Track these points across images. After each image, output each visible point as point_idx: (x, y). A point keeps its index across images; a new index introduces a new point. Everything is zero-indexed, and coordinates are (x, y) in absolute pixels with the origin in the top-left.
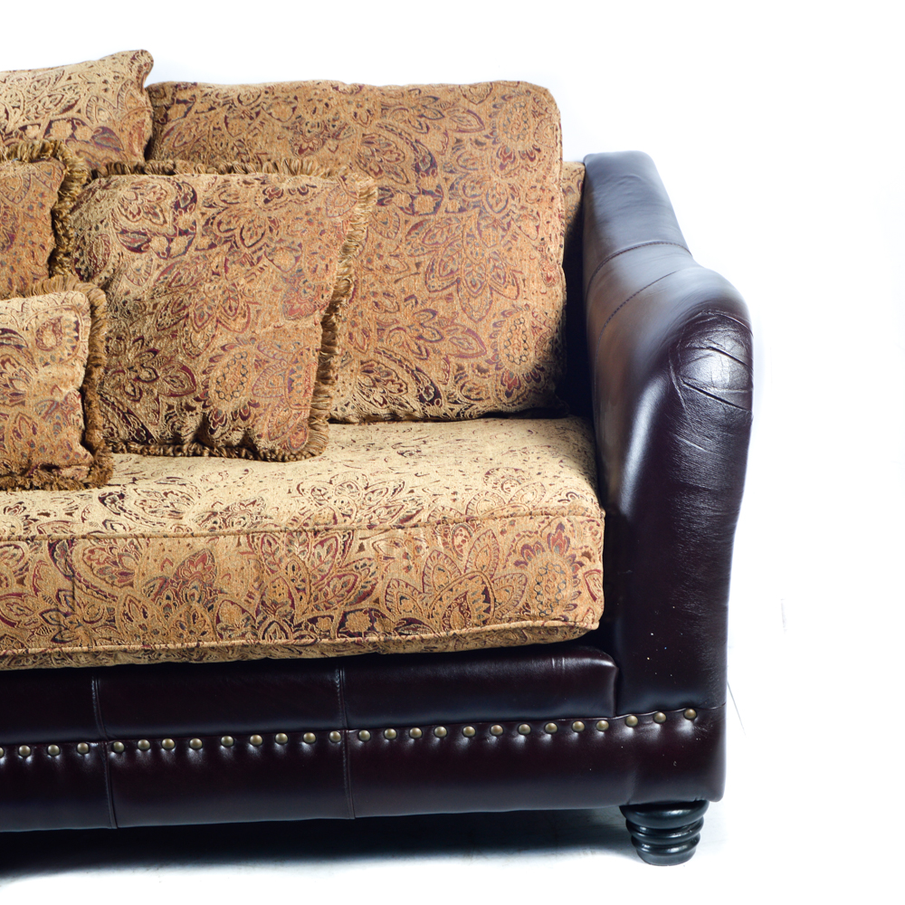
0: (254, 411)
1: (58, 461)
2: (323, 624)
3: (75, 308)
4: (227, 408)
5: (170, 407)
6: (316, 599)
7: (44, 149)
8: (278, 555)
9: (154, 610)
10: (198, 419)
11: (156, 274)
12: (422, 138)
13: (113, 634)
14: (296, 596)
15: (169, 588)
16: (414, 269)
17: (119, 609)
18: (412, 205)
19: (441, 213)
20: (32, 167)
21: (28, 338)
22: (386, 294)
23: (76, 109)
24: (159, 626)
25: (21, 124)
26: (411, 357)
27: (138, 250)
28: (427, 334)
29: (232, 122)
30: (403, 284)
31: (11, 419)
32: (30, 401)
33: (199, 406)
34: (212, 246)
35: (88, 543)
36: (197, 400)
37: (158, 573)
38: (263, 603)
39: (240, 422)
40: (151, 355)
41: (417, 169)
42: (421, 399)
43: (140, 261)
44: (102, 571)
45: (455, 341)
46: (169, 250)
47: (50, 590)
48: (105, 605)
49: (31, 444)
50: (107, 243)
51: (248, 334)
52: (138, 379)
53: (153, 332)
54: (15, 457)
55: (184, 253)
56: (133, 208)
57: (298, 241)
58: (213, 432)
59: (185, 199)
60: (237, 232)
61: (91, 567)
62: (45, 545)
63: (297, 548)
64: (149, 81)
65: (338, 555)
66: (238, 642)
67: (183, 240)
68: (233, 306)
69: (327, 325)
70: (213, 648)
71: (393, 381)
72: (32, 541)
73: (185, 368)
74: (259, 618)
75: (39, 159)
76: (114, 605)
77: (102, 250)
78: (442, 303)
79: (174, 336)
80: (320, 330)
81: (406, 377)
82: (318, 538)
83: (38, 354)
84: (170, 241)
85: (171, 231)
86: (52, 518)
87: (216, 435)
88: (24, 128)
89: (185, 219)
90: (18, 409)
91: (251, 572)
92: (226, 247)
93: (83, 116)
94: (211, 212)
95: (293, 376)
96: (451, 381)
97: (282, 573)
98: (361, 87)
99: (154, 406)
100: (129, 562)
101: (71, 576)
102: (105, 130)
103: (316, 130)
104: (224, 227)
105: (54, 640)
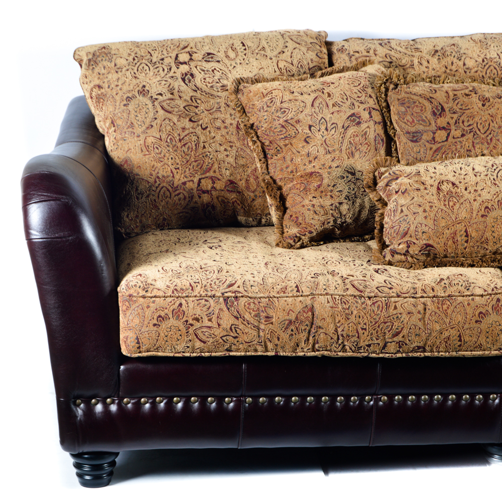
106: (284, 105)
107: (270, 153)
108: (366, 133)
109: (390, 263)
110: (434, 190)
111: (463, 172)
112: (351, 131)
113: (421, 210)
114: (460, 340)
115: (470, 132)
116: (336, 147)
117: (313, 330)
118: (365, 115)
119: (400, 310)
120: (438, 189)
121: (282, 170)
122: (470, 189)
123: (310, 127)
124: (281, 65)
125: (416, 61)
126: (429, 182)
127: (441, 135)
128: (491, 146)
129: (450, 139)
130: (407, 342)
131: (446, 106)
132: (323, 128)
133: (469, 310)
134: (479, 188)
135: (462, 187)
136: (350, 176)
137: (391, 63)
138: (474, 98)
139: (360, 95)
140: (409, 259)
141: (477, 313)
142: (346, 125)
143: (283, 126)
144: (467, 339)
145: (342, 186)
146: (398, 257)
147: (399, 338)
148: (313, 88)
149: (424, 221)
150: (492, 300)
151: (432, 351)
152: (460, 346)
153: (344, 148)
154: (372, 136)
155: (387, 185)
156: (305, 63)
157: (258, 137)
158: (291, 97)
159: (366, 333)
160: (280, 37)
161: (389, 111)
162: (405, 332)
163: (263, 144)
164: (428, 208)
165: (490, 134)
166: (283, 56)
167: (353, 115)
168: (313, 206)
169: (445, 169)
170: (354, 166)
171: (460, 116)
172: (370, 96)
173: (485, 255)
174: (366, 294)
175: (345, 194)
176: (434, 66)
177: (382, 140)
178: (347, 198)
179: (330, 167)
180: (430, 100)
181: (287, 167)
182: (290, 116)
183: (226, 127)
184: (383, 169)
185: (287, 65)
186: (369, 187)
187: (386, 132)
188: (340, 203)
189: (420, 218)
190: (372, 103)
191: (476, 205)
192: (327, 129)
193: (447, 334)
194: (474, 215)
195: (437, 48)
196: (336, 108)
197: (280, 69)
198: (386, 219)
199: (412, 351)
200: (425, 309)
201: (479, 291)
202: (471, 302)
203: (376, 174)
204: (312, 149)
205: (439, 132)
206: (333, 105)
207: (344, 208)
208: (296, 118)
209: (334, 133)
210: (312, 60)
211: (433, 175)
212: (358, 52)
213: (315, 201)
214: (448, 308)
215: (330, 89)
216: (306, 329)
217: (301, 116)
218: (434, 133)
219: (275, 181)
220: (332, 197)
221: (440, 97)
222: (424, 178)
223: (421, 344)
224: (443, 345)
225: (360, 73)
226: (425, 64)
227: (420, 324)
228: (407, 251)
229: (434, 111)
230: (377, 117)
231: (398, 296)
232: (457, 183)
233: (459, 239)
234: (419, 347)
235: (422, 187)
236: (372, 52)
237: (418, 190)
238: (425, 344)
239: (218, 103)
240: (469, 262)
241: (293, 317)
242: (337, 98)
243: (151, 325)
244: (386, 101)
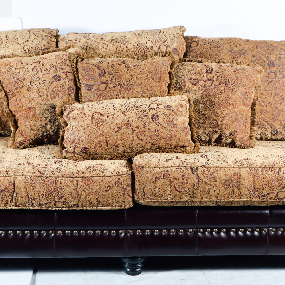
0: (236, 133)
1: (186, 145)
2: (271, 195)
3: (184, 100)
4: (227, 132)
5: (210, 131)
6: (270, 187)
7: (166, 53)
8: (259, 174)
9: (222, 189)
10: (218, 135)
11: (201, 92)
12: (269, 56)
13: (209, 196)
14: (264, 186)
15: (227, 183)
16: (270, 95)
17: (212, 188)
18: (268, 75)
19: (277, 79)
20: (164, 58)
21: (175, 108)
22: (263, 102)
23: (167, 42)
24: (223, 194)
25: (151, 46)
26: (271, 121)
27: (195, 85)
28: (275, 114)
29: (212, 49)
30: (267, 99)
31: (173, 132)
32: (179, 127)
33: (219, 131)
34: (220, 84)
35: (202, 169)
36: (219, 129)
37: (224, 178)
38: (254, 188)
39: (232, 137)
40: (203, 116)
41: (269, 65)
42: (272, 133)
43: (195, 88)
44: (207, 177)
45: (283, 116)
46: (205, 85)
47: (192, 182)
48: (207, 187)
49: (179, 139)
50: (185, 82)
51: (233, 110)
52: (199, 122)
53: (203, 109)
54: (174, 143)
55: (211, 86)
56: (193, 72)
57: (245, 84)
58: (222, 139)
59: (209, 70)
60: (227, 80)
61: (204, 175)
62: (189, 169)
63: (264, 172)
64: (186, 34)
65: (277, 175)
66: (245, 200)
67: (210, 82)
68: (229, 103)
69: (253, 109)
70: (236, 201)
71: (264, 128)
72: (186, 167)
73: (215, 120)
74: (253, 193)
75: (165, 56)
76: (210, 187)
77: (183, 84)
78: (279, 105)
79: (210, 110)
80: (250, 111)
81: (269, 127)
82: (270, 170)
83: (178, 113)
84: (205, 82)
85: (206, 79)
86: (189, 161)
87: (223, 140)
88: (152, 47)
89: (210, 76)
90: (175, 129)
91: (251, 179)
92: (224, 85)
93: (169, 44)
94: (218, 74)
95: (246, 124)
96: (282, 128)
97: (260, 179)
98: (248, 40)
99: (204, 131)
100: (215, 175)
101: (198, 178)
102: (175, 49)
103: (238, 52)
104: (223, 79)
105: (191, 197)
106: (17, 70)
107: (10, 96)
108: (63, 85)
109: (65, 158)
110: (90, 117)
111: (108, 108)
112: (54, 85)
113: (82, 128)
114: (97, 201)
115: (119, 85)
116: (45, 93)
117: (14, 195)
118: (64, 76)
119: (63, 184)
120: (93, 117)
121: (15, 106)
122: (110, 117)
123: (31, 82)
124: (26, 48)
125: (100, 45)
126: (88, 113)
127: (103, 86)
128: (130, 93)
129: (108, 89)
130: (68, 202)
131: (106, 70)
132: (38, 83)
133: (102, 184)
134: (115, 116)
135: (106, 116)
136: (52, 109)
137: (87, 46)
138: (123, 66)
139: (61, 64)
140: (76, 155)
141: (107, 186)
142: (51, 81)
143: (16, 82)
144: (101, 200)
145: (47, 114)
146: (69, 155)
147: (63, 200)
148: (34, 61)
149: (83, 135)
150: (116, 179)
151: (82, 207)
152: (98, 204)
153: (49, 94)
154: (66, 87)
155: (68, 114)
156: (40, 47)
157: (3, 88)
158: (21, 66)
159: (44, 197)
160: (27, 33)
161: (78, 74)
162: (66, 196)
163: (5, 92)
164: (86, 128)
165: (130, 86)
166: (27, 43)
167: (56, 75)
168: (31, 125)
169: (97, 106)
170: (55, 104)
171: (114, 76)
172: (68, 65)
173: (119, 153)
174: (45, 175)
175: (49, 119)
176: (110, 48)
177: (73, 89)
178: (50, 121)
179: (41, 104)
180: (98, 67)
181: (17, 104)
182: (20, 76)
184: (67, 106)
185: (29, 48)
186: (59, 115)
187: (76, 85)
188: (46, 124)
189: (81, 133)
190: (68, 69)
191: (112, 126)
192: (40, 84)
193: (89, 198)
194: (111, 132)
195: (114, 38)
196: (47, 72)
197: (25, 50)
198: (65, 134)
199: (71, 207)
200: (78, 184)
201: (108, 174)
202: (104, 180)
203: (63, 108)
204: (31, 94)
205: (102, 85)
206: (45, 70)
207: (48, 127)
208: (23, 78)
209: (44, 86)
210: (44, 45)
211: (91, 109)
212: (71, 41)
213: (32, 123)
214: (90, 183)
215: (45, 61)
216: (10, 195)
217: (26, 77)
218: (99, 86)
219: (11, 112)
220: (41, 120)
221: (104, 65)
222: (85, 111)
223: (76, 203)
224: (88, 203)
225: (65, 53)
226: (105, 47)
227: (74, 192)
228: (74, 151)
229: (100, 73)
230: (71, 76)
231: (63, 176)
232: (103, 113)
233: (103, 144)
234: (75, 205)
235: (84, 116)
236: (78, 40)
237: (82, 117)
238: (78, 203)
240: (109, 157)
241: (3, 188)
242: (47, 66)
244: (76, 68)
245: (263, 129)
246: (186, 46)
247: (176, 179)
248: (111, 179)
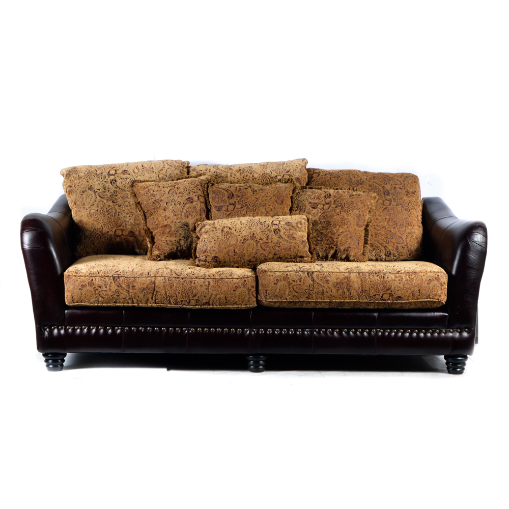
0: (350, 249)
1: (304, 255)
2: (377, 297)
3: (304, 219)
4: (342, 248)
5: (326, 247)
6: (376, 290)
7: (289, 180)
8: (366, 278)
9: (334, 290)
10: (334, 251)
11: (320, 214)
12: (385, 186)
13: (322, 297)
14: (371, 289)
15: (338, 285)
16: (385, 220)
17: (325, 290)
19: (391, 206)
20: (286, 184)
21: (295, 225)
22: (377, 226)
23: (290, 172)
24: (335, 295)
25: (275, 175)
26: (384, 243)
27: (314, 208)
28: (389, 237)
29: (332, 179)
30: (382, 223)
31: (293, 244)
32: (298, 240)
33: (335, 247)
34: (336, 207)
35: (317, 273)
36: (335, 245)
37: (336, 281)
38: (362, 290)
39: (346, 252)
40: (321, 234)
41: (384, 194)
42: (386, 255)
43: (315, 211)
44: (321, 280)
45: (396, 239)
46: (323, 208)
47: (308, 284)
48: (321, 289)
49: (298, 250)
50: (306, 206)
51: (348, 229)
52: (317, 240)
53: (321, 228)
54: (293, 254)
55: (328, 209)
56: (313, 197)
57: (359, 207)
58: (338, 254)
59: (327, 195)
60: (343, 204)
61: (318, 279)
62: (306, 273)
63: (371, 277)
64: (307, 167)
65: (382, 279)
66: (354, 301)
67: (328, 206)
68: (343, 222)
69: (366, 230)
70: (347, 302)
72: (303, 272)
73: (331, 237)
74: (361, 294)
75: (287, 182)
76: (324, 288)
77: (304, 208)
78: (393, 229)
79: (327, 229)
80: (364, 231)
81: (382, 248)
82: (376, 275)
83: (297, 229)
84: (324, 206)
85: (324, 203)
86: (306, 268)
87: (339, 255)
88: (276, 176)
89: (328, 200)
90: (294, 241)
91: (360, 282)
92: (340, 208)
93: (292, 174)
94: (335, 199)
95: (359, 242)
96: (395, 250)
97: (367, 282)
98: (366, 172)
99: (322, 247)
100: (328, 278)
101: (313, 281)
102: (298, 178)
103: (356, 182)
104: (339, 202)
105: (307, 297)
106: (155, 193)
107: (148, 216)
108: (195, 207)
109: (198, 266)
110: (220, 231)
111: (235, 223)
112: (188, 205)
113: (213, 240)
114: (226, 300)
115: (245, 206)
116: (179, 213)
117: (155, 293)
118: (196, 198)
119: (196, 284)
120: (222, 230)
121: (152, 224)
122: (238, 230)
123: (167, 203)
124: (160, 176)
125: (229, 175)
126: (218, 227)
127: (231, 207)
128: (255, 213)
129: (235, 209)
130: (200, 300)
131: (234, 194)
132: (173, 204)
133: (230, 285)
134: (242, 230)
135: (234, 229)
136: (186, 227)
137: (216, 175)
138: (249, 190)
139: (194, 189)
140: (207, 263)
141: (234, 287)
142: (185, 203)
143: (153, 203)
144: (229, 299)
145: (181, 231)
146: (202, 263)
147: (195, 298)
148: (170, 185)
149: (214, 245)
150: (242, 281)
151: (213, 305)
152: (226, 302)
153: (183, 214)
154: (198, 208)
155: (200, 230)
156: (173, 175)
157: (142, 208)
158: (158, 189)
159: (180, 295)
160: (162, 163)
161: (208, 197)
162: (199, 295)
163: (144, 212)
164: (216, 239)
165: (255, 207)
166: (162, 172)
167: (189, 198)
168: (166, 241)
169: (227, 222)
170: (188, 222)
171: (241, 199)
172: (199, 190)
173: (244, 262)
174: (181, 277)
175: (183, 235)
176: (238, 177)
177: (204, 211)
178: (183, 237)
179: (175, 222)
180: (227, 191)
181: (155, 222)
182: (157, 198)
183: (130, 206)
184: (199, 223)
185: (163, 176)
186: (192, 231)
187: (207, 207)
188: (180, 240)
189: (212, 244)
190: (200, 193)
191: (239, 238)
192: (175, 204)
193: (219, 296)
194: (238, 243)
195: (241, 168)
196: (181, 195)
197: (159, 178)
198: (198, 245)
199: (203, 305)
200: (209, 284)
201: (236, 277)
202: (232, 282)
203: (196, 225)
204: (167, 213)
205: (230, 206)
206: (179, 193)
207: (182, 242)
208: (160, 199)
209: (178, 206)
210: (177, 174)
211: (221, 224)
212: (201, 170)
213: (167, 239)
214: (220, 284)
215: (179, 186)
216: (151, 292)
217: (162, 198)
218: (228, 207)
219: (149, 229)
220: (176, 236)
221: (232, 189)
222: (216, 226)
223: (207, 301)
224: (218, 302)
225: (197, 179)
226: (233, 176)
227: (206, 291)
228: (206, 260)
229: (228, 196)
230: (202, 199)
231: (196, 278)
232: (232, 228)
233: (231, 254)
234: (206, 303)
235: (215, 230)
236: (208, 170)
237: (213, 231)
238: (209, 301)
239: (127, 194)
240: (236, 265)
241: (145, 286)
242: (181, 190)
243: (78, 289)
244: (207, 192)
245: (378, 251)
246: (308, 177)
247: (294, 281)
248: (238, 281)
